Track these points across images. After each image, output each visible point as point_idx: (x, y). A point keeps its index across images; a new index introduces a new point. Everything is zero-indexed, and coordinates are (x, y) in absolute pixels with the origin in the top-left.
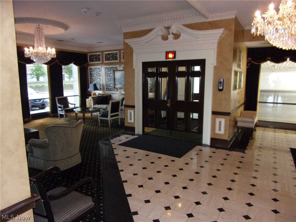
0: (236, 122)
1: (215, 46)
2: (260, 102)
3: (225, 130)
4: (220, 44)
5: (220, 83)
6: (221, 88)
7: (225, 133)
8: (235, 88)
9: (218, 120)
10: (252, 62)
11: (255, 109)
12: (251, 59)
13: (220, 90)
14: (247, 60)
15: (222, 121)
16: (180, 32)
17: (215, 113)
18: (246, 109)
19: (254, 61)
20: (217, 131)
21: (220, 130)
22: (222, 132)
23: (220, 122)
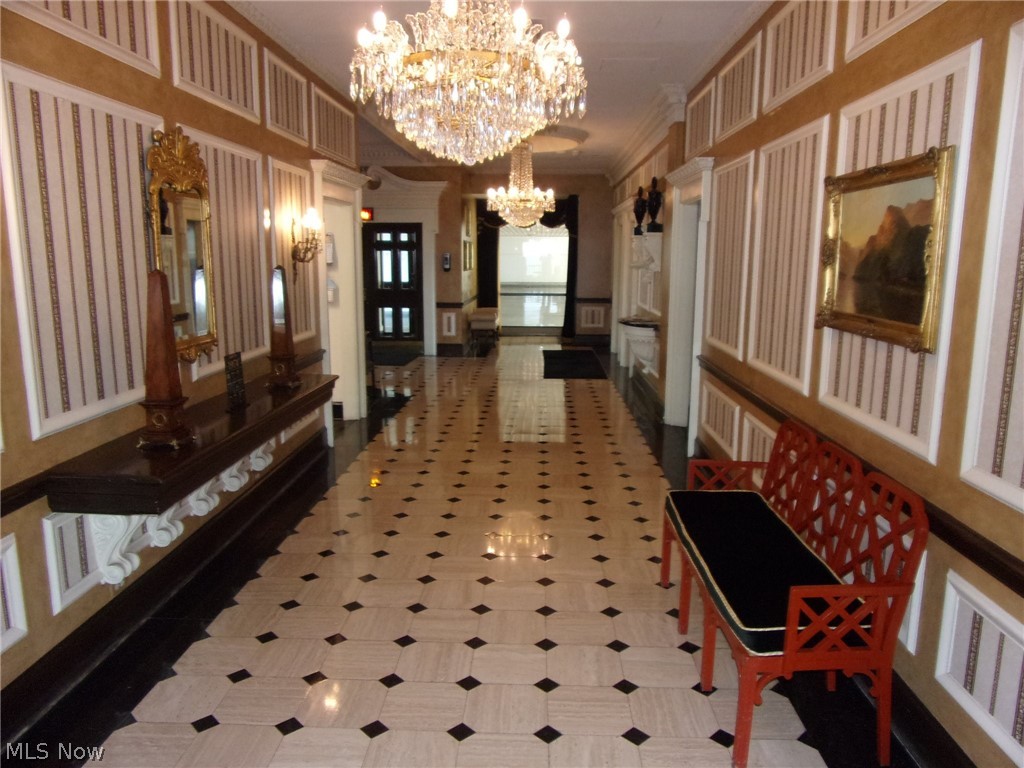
0: (469, 324)
1: (436, 204)
2: (502, 294)
3: (457, 330)
4: (442, 200)
5: (446, 259)
6: (447, 267)
7: (457, 335)
8: (465, 269)
9: (445, 315)
10: (486, 224)
11: (494, 304)
12: (483, 219)
13: (447, 270)
14: (478, 220)
15: (452, 316)
16: (380, 179)
17: (441, 306)
18: (480, 305)
19: (488, 222)
20: (446, 333)
21: (449, 330)
22: (453, 333)
23: (449, 318)
